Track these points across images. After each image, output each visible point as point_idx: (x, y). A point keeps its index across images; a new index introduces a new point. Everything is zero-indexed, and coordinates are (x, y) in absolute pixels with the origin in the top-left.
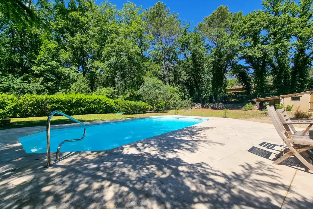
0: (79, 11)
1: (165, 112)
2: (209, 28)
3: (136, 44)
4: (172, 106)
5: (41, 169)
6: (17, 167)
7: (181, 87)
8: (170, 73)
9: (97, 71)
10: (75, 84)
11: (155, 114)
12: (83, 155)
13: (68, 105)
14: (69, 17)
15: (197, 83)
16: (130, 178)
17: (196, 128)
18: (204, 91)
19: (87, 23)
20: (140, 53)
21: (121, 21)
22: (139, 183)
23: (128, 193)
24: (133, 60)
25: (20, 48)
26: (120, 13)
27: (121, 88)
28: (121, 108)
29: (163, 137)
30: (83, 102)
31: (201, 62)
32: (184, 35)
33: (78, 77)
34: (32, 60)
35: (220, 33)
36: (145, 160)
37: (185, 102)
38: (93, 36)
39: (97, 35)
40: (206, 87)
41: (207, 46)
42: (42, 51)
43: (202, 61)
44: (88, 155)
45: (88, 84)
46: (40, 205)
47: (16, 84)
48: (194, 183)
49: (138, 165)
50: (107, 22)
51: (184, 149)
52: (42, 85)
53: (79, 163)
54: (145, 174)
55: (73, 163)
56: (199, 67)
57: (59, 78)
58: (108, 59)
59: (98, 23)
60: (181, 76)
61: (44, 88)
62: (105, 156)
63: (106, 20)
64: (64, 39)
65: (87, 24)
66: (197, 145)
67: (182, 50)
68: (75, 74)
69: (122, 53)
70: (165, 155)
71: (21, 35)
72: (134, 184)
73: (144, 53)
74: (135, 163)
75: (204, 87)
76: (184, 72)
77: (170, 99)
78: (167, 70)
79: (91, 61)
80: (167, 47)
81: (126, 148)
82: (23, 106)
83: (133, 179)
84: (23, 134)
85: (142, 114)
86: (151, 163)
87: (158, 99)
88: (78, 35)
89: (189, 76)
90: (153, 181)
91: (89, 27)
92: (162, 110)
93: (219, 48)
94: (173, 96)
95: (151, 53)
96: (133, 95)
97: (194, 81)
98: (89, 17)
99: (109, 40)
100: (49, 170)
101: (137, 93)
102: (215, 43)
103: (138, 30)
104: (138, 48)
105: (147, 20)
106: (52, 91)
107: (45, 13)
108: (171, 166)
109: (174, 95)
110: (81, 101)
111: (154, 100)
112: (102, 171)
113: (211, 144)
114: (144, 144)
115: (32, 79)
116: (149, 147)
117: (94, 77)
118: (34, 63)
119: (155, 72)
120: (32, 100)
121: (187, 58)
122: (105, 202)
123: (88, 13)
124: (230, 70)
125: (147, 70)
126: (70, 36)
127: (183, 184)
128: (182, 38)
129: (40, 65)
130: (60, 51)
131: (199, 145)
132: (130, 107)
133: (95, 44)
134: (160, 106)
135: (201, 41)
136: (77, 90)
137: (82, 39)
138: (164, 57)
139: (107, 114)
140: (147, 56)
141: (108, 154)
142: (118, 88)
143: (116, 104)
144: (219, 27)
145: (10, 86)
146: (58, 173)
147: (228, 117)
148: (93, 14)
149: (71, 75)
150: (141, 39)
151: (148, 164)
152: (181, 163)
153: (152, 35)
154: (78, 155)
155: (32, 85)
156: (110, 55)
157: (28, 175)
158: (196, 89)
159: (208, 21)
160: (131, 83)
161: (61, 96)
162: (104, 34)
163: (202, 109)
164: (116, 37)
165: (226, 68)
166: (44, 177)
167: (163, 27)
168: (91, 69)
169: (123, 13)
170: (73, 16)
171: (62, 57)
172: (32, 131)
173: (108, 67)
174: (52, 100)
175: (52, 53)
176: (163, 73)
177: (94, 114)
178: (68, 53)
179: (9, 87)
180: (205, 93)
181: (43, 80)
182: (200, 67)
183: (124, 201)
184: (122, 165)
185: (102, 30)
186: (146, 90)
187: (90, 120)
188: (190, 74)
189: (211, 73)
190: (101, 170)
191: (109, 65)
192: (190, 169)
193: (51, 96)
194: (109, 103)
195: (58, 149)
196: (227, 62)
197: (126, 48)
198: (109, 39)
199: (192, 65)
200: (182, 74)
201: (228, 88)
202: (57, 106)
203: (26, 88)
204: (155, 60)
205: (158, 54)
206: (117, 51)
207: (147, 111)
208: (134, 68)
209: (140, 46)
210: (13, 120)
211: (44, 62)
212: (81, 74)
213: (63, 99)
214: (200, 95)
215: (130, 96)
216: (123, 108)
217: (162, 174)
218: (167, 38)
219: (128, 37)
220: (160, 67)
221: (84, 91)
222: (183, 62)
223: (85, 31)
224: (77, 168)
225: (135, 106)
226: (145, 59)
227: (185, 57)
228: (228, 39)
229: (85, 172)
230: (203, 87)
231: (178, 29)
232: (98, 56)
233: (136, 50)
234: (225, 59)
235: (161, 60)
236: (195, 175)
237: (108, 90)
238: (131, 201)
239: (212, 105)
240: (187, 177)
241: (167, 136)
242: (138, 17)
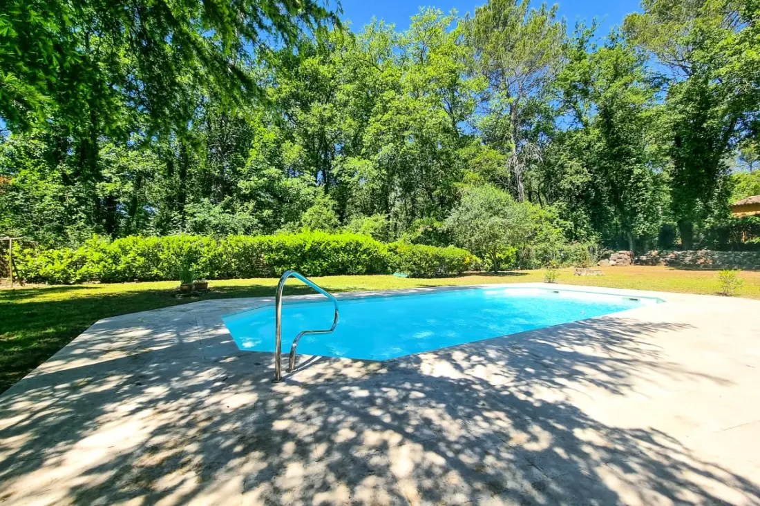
0: (318, 55)
1: (517, 274)
2: (660, 25)
3: (440, 106)
4: (538, 259)
5: (266, 383)
6: (229, 374)
7: (564, 206)
8: (530, 170)
9: (352, 180)
10: (310, 210)
11: (489, 278)
12: (337, 365)
13: (296, 255)
14: (299, 71)
15: (616, 192)
16: (445, 434)
17: (620, 324)
18: (644, 214)
19: (333, 78)
20: (450, 126)
21: (404, 59)
22: (468, 452)
23: (446, 471)
24: (433, 146)
25: (220, 149)
26: (403, 39)
27: (403, 216)
28: (403, 263)
29: (520, 341)
30: (326, 248)
31: (631, 131)
32: (576, 60)
33: (315, 196)
34: (238, 169)
35: (703, 31)
36: (478, 395)
37: (575, 246)
38: (346, 104)
39: (352, 100)
40: (651, 203)
41: (654, 78)
42: (254, 150)
43: (634, 127)
44: (346, 366)
45: (334, 210)
46: (275, 454)
47: (214, 216)
48: (631, 483)
49: (460, 407)
50: (374, 66)
51: (585, 379)
52: (253, 215)
53: (332, 383)
54: (482, 431)
55: (321, 380)
56: (624, 146)
57: (281, 200)
58: (376, 152)
59: (355, 73)
60: (566, 176)
61: (256, 221)
62: (381, 374)
63: (372, 63)
64: (290, 119)
65: (332, 81)
66: (629, 374)
67: (569, 102)
68: (311, 190)
69: (406, 133)
70: (531, 390)
71: (222, 123)
72: (458, 452)
73: (459, 124)
74: (452, 400)
75: (644, 201)
76: (575, 164)
77: (530, 238)
78: (521, 162)
79: (340, 159)
80: (523, 103)
81: (427, 359)
82: (224, 257)
83: (452, 438)
84: (227, 311)
85: (456, 279)
86: (494, 407)
87: (498, 241)
88: (316, 107)
89: (589, 175)
90: (505, 455)
91: (336, 86)
92: (506, 269)
93: (701, 80)
94: (541, 230)
95: (479, 124)
96: (432, 232)
97: (606, 185)
98: (337, 63)
99: (378, 108)
100: (280, 387)
101: (442, 226)
102: (684, 68)
103: (445, 72)
104: (446, 115)
105: (468, 41)
106: (268, 227)
107: (258, 73)
108: (551, 422)
109: (543, 229)
110: (321, 247)
111: (487, 243)
112: (380, 408)
113: (680, 376)
114: (470, 356)
115: (237, 205)
116: (484, 365)
117: (346, 193)
118: (241, 174)
119: (488, 172)
120: (238, 246)
121: (586, 125)
122: (395, 479)
123: (336, 57)
124: (744, 142)
125: (466, 167)
126: (301, 112)
127: (594, 479)
128: (567, 72)
129: (250, 177)
130: (284, 145)
131: (637, 376)
132: (425, 259)
133: (349, 120)
134: (503, 257)
135: (632, 69)
136: (313, 223)
137: (324, 113)
138: (515, 129)
139: (372, 274)
140: (468, 132)
141: (388, 370)
142: (396, 215)
143: (392, 252)
144: (698, 15)
145: (205, 220)
146: (295, 397)
147: (737, 295)
148: (345, 54)
149: (302, 192)
150: (453, 91)
151: (487, 407)
152: (582, 421)
153: (482, 78)
154: (327, 363)
155: (237, 216)
156: (380, 139)
157: (247, 391)
158: (612, 209)
159: (659, 5)
160: (426, 202)
161: (284, 237)
162: (368, 95)
163: (633, 267)
164: (393, 99)
165: (726, 138)
166: (273, 400)
167: (513, 51)
168: (340, 176)
169: (411, 37)
170: (306, 69)
171: (286, 156)
172: (241, 306)
173: (376, 169)
174: (269, 246)
175: (270, 152)
176: (511, 172)
177: (345, 275)
178: (297, 147)
179: (204, 222)
180: (646, 219)
181: (254, 207)
182: (630, 144)
183: (437, 486)
184: (423, 402)
185: (363, 87)
186: (465, 218)
187: (340, 288)
188: (595, 168)
189: (668, 158)
190: (377, 404)
191: (378, 165)
192: (612, 441)
193: (268, 237)
194: (376, 251)
195: (292, 348)
196: (734, 121)
197: (415, 120)
198: (379, 105)
199: (599, 139)
200: (568, 170)
201: (733, 201)
202: (277, 258)
203: (229, 224)
204: (488, 140)
205: (497, 124)
206: (394, 129)
207: (467, 270)
208: (436, 165)
209: (450, 109)
210: (212, 284)
211: (257, 170)
212: (321, 189)
213: (288, 244)
214: (627, 226)
215: (426, 232)
216: (410, 262)
217: (529, 441)
218: (524, 76)
219: (421, 93)
220: (502, 157)
221: (326, 225)
222: (571, 137)
223: (329, 97)
224: (328, 392)
225: (437, 257)
226: (463, 142)
227: (577, 120)
228: (737, 46)
229: (345, 403)
230: (637, 202)
231: (557, 47)
232: (355, 145)
233: (440, 120)
234: (725, 112)
235: (507, 139)
236: (632, 461)
237: (376, 221)
238: (455, 492)
239: (671, 255)
240: (607, 462)
241: (531, 340)
242: (447, 40)
